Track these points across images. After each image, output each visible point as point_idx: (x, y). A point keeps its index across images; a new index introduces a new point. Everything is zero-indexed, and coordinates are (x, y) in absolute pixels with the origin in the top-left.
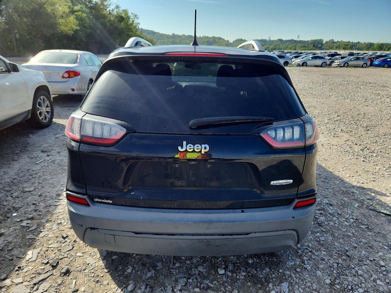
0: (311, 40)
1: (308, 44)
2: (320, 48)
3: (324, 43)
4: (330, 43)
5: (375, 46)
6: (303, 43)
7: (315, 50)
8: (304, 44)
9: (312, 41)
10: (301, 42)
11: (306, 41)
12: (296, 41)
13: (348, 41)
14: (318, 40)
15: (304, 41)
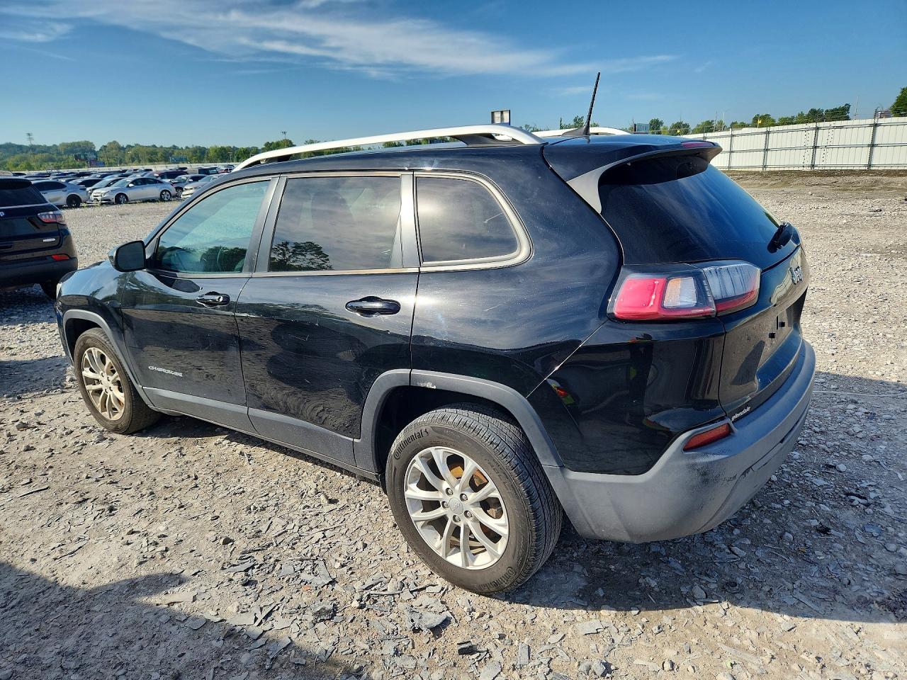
0: (63, 144)
1: (59, 154)
2: (95, 162)
3: (97, 149)
4: (114, 151)
5: (212, 154)
6: (43, 152)
7: (83, 166)
8: (47, 154)
9: (65, 147)
10: (37, 149)
11: (49, 148)
12: (20, 147)
13: (150, 145)
14: (78, 143)
15: (45, 146)
